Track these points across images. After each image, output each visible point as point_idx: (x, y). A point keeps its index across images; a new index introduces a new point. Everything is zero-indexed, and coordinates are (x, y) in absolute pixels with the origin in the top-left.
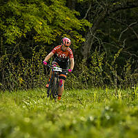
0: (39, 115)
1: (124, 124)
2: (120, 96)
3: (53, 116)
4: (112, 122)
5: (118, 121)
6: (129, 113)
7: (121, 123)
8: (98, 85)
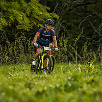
0: (20, 84)
1: (82, 90)
2: (79, 69)
3: (30, 84)
4: (73, 88)
5: (77, 88)
6: (85, 81)
7: (79, 89)
8: (64, 61)
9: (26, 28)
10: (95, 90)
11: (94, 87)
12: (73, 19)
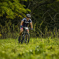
0: (9, 50)
2: (43, 41)
3: (15, 50)
4: (40, 52)
5: (42, 52)
6: (47, 48)
7: (44, 53)
8: (34, 37)
9: (12, 18)
11: (52, 51)
12: (39, 12)
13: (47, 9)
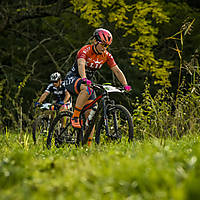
1: (30, 183)
2: (26, 143)
5: (22, 179)
6: (38, 166)
7: (26, 182)
10: (57, 183)
11: (54, 178)
12: (14, 44)
13: (41, 33)
